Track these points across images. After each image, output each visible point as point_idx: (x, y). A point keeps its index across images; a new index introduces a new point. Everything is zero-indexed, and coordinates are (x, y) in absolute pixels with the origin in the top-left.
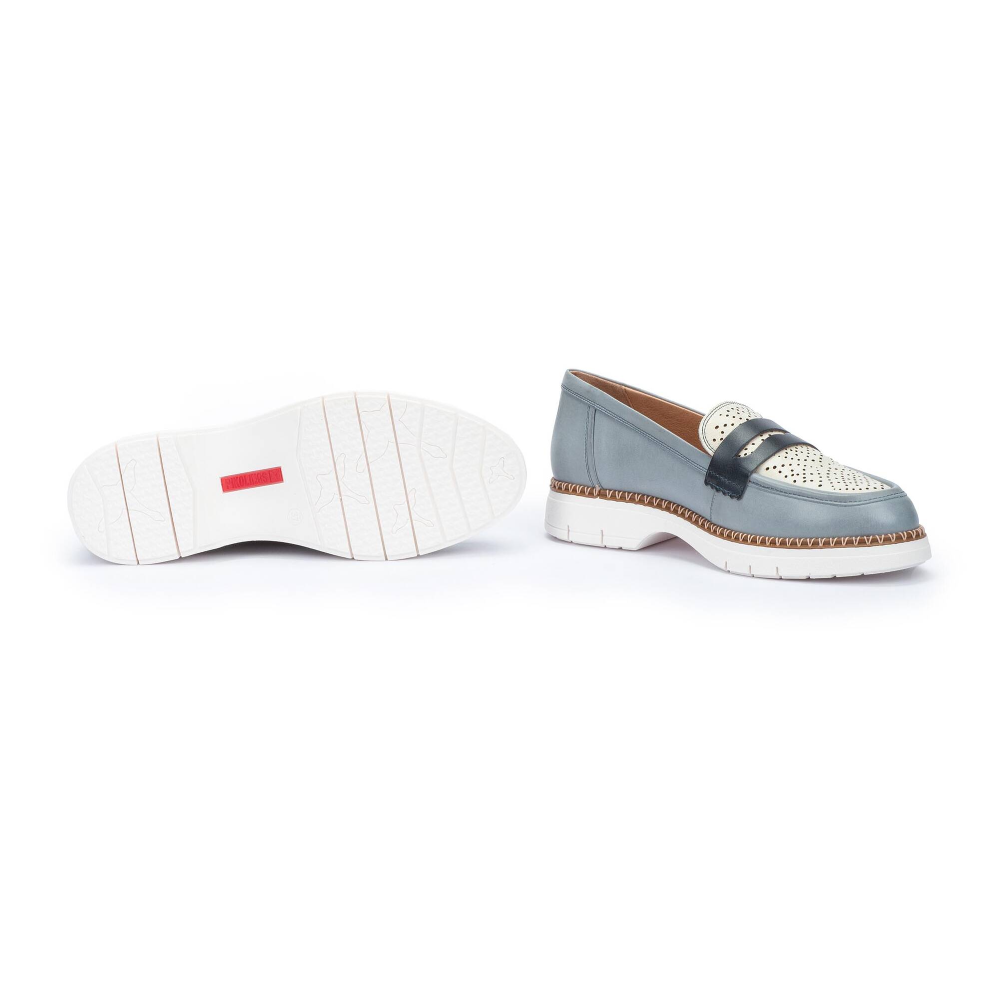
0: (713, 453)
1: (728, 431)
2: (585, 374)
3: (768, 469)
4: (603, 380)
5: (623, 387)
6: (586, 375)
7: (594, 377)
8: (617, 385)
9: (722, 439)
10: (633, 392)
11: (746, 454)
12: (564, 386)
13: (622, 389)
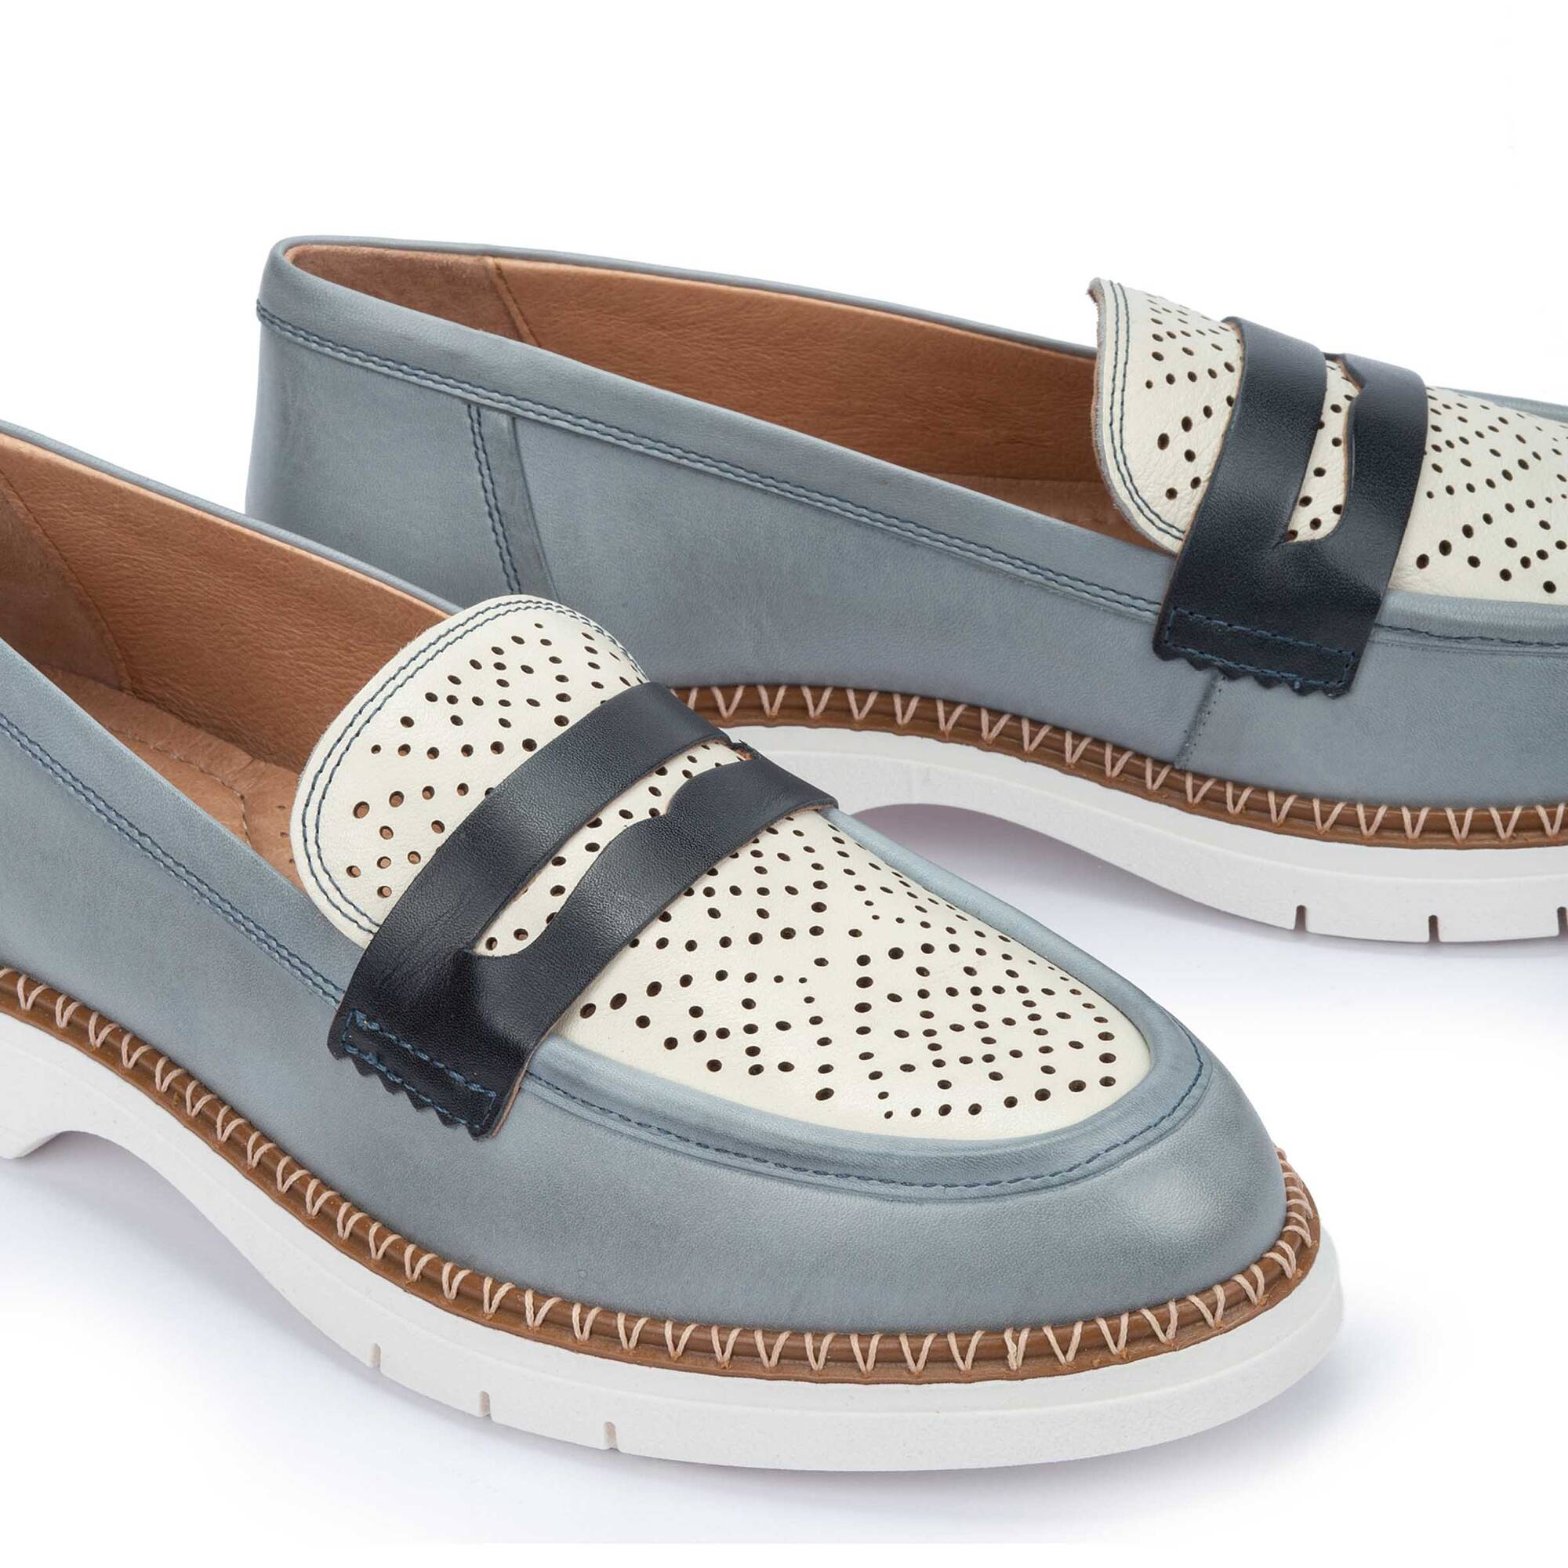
0: (1181, 545)
1: (1207, 442)
3: (1423, 561)
4: (402, 253)
5: (490, 261)
6: (335, 254)
9: (1196, 482)
11: (1316, 524)
13: (485, 268)
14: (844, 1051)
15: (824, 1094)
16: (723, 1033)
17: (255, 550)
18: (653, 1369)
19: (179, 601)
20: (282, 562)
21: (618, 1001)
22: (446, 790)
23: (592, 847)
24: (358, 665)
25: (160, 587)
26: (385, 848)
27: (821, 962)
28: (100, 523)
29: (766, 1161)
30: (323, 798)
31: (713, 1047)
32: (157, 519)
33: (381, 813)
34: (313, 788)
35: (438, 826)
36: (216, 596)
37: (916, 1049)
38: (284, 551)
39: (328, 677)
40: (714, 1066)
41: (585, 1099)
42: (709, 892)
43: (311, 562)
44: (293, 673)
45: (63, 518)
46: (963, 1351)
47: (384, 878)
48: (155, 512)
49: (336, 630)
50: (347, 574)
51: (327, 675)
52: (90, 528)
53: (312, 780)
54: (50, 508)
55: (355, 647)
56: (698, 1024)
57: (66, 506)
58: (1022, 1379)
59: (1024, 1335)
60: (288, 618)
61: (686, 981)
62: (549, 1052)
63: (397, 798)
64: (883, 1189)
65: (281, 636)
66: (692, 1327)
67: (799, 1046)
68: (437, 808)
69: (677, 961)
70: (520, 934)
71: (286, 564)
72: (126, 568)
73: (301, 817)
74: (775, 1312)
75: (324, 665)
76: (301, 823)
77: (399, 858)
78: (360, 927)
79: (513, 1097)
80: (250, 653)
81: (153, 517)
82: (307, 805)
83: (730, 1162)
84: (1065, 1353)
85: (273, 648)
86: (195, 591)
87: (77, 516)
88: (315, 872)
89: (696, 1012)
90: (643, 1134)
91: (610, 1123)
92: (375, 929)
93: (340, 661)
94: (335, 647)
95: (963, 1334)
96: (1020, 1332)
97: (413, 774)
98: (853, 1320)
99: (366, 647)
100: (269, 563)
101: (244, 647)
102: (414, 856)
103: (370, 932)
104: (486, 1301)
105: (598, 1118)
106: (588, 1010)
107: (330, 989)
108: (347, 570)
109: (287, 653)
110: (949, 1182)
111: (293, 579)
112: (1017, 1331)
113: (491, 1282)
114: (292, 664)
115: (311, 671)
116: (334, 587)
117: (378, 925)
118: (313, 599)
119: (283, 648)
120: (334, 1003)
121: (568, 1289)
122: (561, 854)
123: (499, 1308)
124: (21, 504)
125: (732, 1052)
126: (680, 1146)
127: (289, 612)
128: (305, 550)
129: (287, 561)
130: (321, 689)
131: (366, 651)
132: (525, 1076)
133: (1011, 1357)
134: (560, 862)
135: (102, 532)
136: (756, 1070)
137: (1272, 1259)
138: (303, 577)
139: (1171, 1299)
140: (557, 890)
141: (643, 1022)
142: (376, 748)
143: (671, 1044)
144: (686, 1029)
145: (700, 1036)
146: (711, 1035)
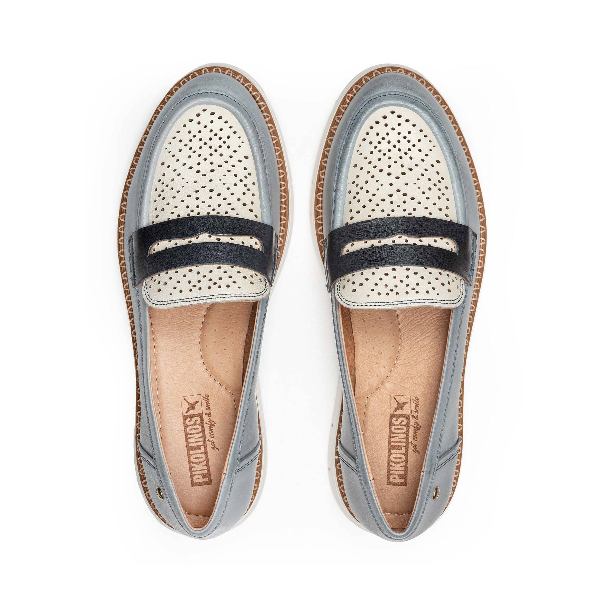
15: (438, 162)
16: (440, 190)
23: (420, 241)
31: (444, 190)
40: (447, 188)
56: (441, 196)
61: (434, 204)
67: (431, 173)
69: (432, 208)
89: (439, 198)
122: (427, 245)
125: (442, 186)
134: (429, 244)
136: (442, 178)
140: (435, 241)
141: (447, 208)
142: (438, 294)
143: (448, 199)
144: (443, 198)
145: (443, 194)
146: (442, 192)
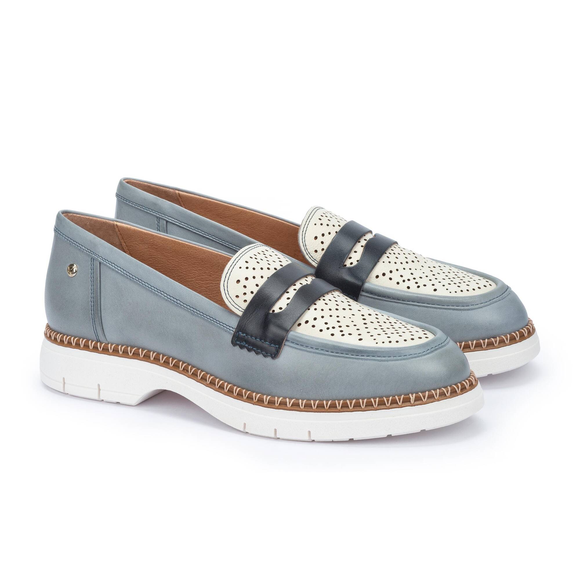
0: (317, 265)
1: (328, 240)
2: (137, 182)
3: (377, 277)
4: (155, 186)
5: (177, 192)
7: (146, 184)
8: (170, 190)
9: (323, 249)
10: (187, 196)
11: (351, 263)
12: (118, 195)
13: (176, 193)
14: (363, 331)
15: (360, 340)
16: (333, 328)
17: (188, 248)
18: (321, 413)
19: (164, 269)
20: (195, 251)
21: (307, 322)
22: (258, 277)
23: (295, 290)
24: (213, 280)
25: (159, 265)
26: (245, 290)
27: (353, 315)
28: (146, 247)
29: (348, 354)
30: (228, 279)
31: (331, 331)
32: (162, 243)
33: (243, 282)
34: (226, 277)
35: (257, 285)
36: (175, 265)
37: (380, 331)
38: (196, 247)
39: (204, 285)
40: (332, 335)
41: (301, 344)
42: (324, 300)
43: (203, 249)
44: (195, 285)
45: (136, 247)
46: (400, 400)
47: (245, 297)
48: (162, 241)
49: (207, 270)
50: (213, 252)
51: (204, 284)
52: (143, 249)
53: (225, 275)
54: (133, 244)
55: (212, 274)
56: (327, 326)
57: (137, 243)
58: (414, 406)
59: (414, 395)
60: (195, 268)
61: (323, 317)
62: (291, 334)
63: (247, 279)
64: (379, 358)
65: (192, 274)
66: (331, 401)
67: (352, 330)
68: (256, 281)
69: (320, 313)
70: (281, 308)
71: (196, 251)
72: (151, 261)
73: (223, 284)
74: (352, 394)
75: (203, 281)
76: (223, 286)
77: (249, 293)
78: (239, 310)
79: (282, 347)
80: (183, 281)
81: (161, 242)
82: (224, 282)
83: (339, 355)
84: (424, 399)
85: (189, 279)
86: (170, 264)
87: (140, 246)
88: (227, 297)
89: (326, 323)
90: (317, 351)
91: (308, 349)
92: (243, 311)
93: (208, 279)
94: (207, 275)
95: (400, 396)
96: (413, 394)
97: (250, 273)
98: (372, 394)
99: (215, 274)
100: (191, 252)
101: (181, 280)
102: (252, 292)
103: (242, 312)
104: (276, 403)
105: (305, 349)
106: (300, 325)
107: (231, 329)
108: (212, 251)
109: (193, 279)
110: (394, 356)
111: (198, 255)
112: (412, 394)
113: (277, 398)
114: (194, 282)
115: (200, 284)
116: (208, 256)
117: (244, 310)
118: (202, 261)
119: (192, 278)
120: (232, 332)
121: (298, 396)
122: (288, 291)
123: (279, 404)
124: (125, 244)
125: (337, 331)
126: (327, 353)
127: (196, 266)
128: (202, 247)
129: (196, 250)
130: (202, 288)
131: (215, 275)
132: (285, 341)
133: (411, 400)
134: (288, 292)
135: (146, 250)
136: (343, 335)
137: (470, 379)
138: (200, 254)
139: (448, 386)
140: (288, 298)
141: (313, 326)
142: (240, 268)
143: (321, 331)
144: (324, 327)
145: (328, 329)
146: (331, 328)
